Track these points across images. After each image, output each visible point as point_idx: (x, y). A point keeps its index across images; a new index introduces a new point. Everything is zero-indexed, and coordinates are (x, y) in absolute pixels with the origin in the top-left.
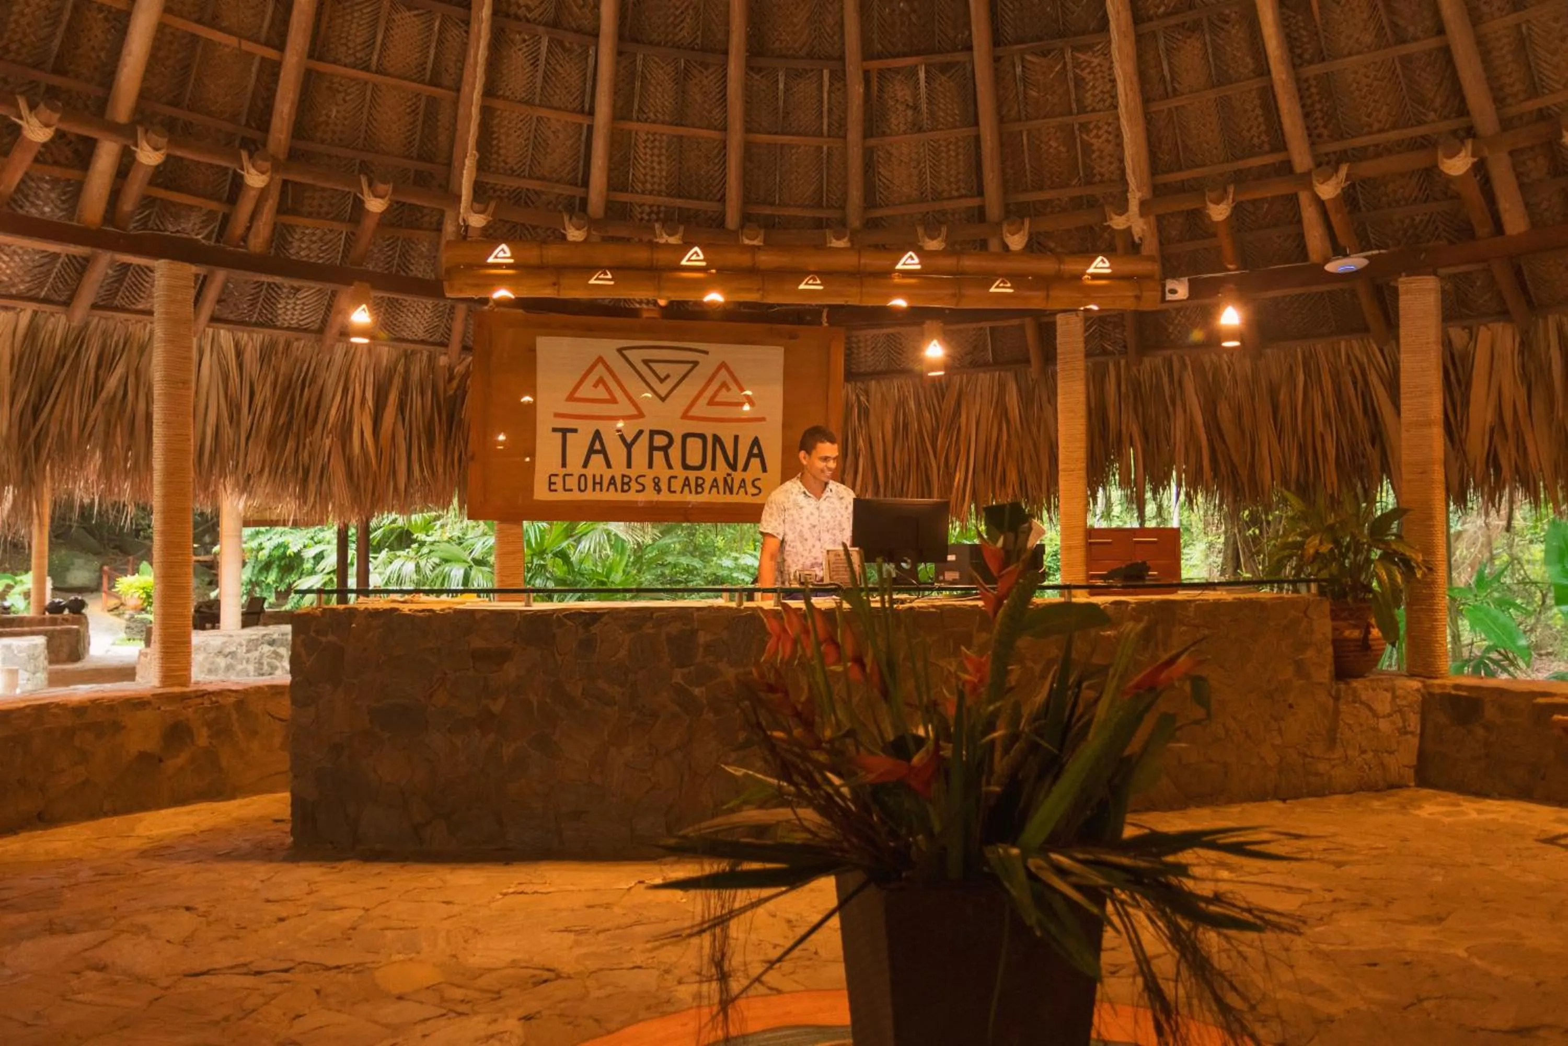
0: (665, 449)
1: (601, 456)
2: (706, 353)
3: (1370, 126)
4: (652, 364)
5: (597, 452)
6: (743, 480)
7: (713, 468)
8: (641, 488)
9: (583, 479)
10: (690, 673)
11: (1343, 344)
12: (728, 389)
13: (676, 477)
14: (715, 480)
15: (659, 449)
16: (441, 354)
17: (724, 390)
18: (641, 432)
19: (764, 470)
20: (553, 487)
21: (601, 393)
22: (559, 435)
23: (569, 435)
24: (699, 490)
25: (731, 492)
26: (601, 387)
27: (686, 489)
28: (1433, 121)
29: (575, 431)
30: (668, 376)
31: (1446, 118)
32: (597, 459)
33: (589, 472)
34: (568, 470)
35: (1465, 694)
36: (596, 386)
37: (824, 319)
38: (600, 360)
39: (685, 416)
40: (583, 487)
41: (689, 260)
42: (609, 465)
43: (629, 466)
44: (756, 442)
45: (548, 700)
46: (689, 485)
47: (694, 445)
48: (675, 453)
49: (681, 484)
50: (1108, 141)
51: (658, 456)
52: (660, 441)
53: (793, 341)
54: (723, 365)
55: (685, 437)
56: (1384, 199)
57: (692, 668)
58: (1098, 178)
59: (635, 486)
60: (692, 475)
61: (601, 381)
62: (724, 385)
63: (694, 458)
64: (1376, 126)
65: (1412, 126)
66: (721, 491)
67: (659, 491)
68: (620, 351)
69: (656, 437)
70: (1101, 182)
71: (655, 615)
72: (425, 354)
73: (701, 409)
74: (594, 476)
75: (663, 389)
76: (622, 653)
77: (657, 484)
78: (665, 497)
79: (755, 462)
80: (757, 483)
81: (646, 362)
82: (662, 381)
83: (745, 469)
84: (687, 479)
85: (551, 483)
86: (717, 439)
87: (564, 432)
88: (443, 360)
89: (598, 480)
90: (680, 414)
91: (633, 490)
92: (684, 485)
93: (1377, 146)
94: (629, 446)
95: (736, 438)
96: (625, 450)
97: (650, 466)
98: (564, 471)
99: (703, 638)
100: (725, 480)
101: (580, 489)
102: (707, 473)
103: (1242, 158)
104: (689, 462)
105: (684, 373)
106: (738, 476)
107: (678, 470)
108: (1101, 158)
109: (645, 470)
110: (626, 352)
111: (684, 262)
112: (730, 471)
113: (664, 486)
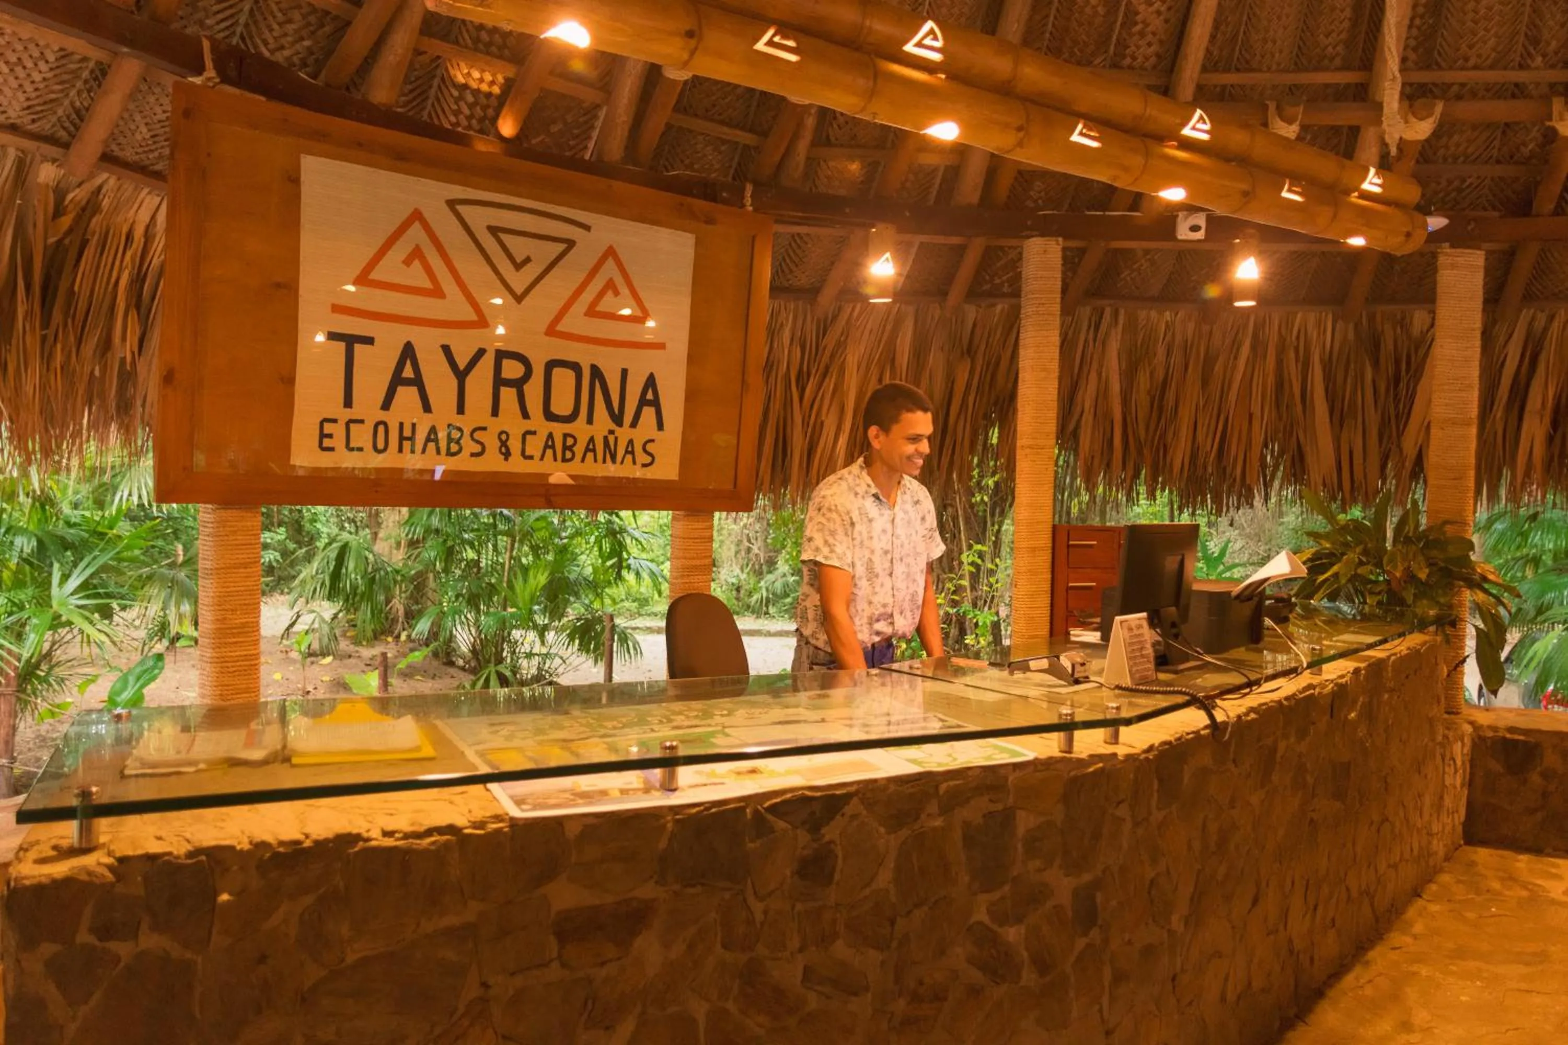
0: (519, 384)
1: (414, 390)
2: (587, 228)
3: (1466, 60)
4: (503, 237)
5: (408, 382)
6: (631, 442)
7: (590, 421)
8: (478, 449)
9: (381, 429)
10: (1003, 898)
11: (1299, 315)
12: (617, 293)
13: (534, 433)
14: (592, 440)
15: (509, 383)
16: (45, 159)
17: (610, 293)
18: (481, 352)
19: (660, 426)
20: (327, 442)
21: (416, 276)
22: (342, 345)
23: (358, 347)
24: (568, 455)
25: (614, 460)
26: (417, 263)
27: (549, 452)
28: (1537, 68)
29: (369, 341)
30: (528, 260)
31: (1553, 67)
32: (407, 396)
33: (393, 418)
34: (355, 412)
35: (1522, 738)
36: (407, 262)
37: (748, 201)
38: (417, 216)
39: (551, 331)
40: (381, 445)
41: (919, 45)
42: (427, 408)
43: (461, 410)
44: (651, 382)
45: (731, 1006)
46: (553, 447)
47: (563, 379)
48: (534, 390)
49: (542, 445)
50: (1159, 13)
51: (508, 395)
52: (512, 369)
53: (710, 227)
54: (611, 252)
55: (551, 365)
56: (1442, 152)
57: (1007, 888)
58: (1128, 61)
59: (470, 446)
60: (559, 429)
61: (417, 254)
62: (610, 285)
63: (562, 404)
64: (1471, 63)
65: (1513, 69)
66: (600, 456)
67: (507, 455)
68: (452, 204)
69: (506, 362)
70: (1130, 67)
71: (943, 787)
72: (12, 153)
73: (575, 322)
74: (401, 425)
75: (519, 281)
76: (885, 878)
77: (504, 444)
78: (517, 465)
79: (649, 413)
80: (649, 447)
81: (494, 230)
82: (518, 266)
83: (634, 425)
84: (550, 436)
85: (323, 436)
86: (596, 372)
87: (350, 341)
88: (47, 173)
89: (407, 433)
90: (544, 327)
91: (466, 453)
92: (546, 447)
93: (1463, 85)
94: (462, 376)
95: (624, 372)
96: (455, 383)
97: (495, 412)
98: (347, 414)
99: (1025, 822)
100: (606, 438)
101: (375, 447)
102: (579, 428)
103: (1306, 70)
104: (555, 409)
105: (553, 256)
106: (624, 434)
107: (537, 420)
108: (1142, 34)
109: (484, 418)
110: (460, 208)
111: (909, 48)
112: (613, 426)
113: (515, 445)
